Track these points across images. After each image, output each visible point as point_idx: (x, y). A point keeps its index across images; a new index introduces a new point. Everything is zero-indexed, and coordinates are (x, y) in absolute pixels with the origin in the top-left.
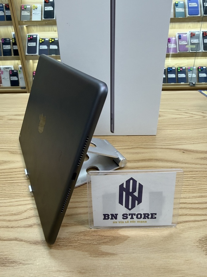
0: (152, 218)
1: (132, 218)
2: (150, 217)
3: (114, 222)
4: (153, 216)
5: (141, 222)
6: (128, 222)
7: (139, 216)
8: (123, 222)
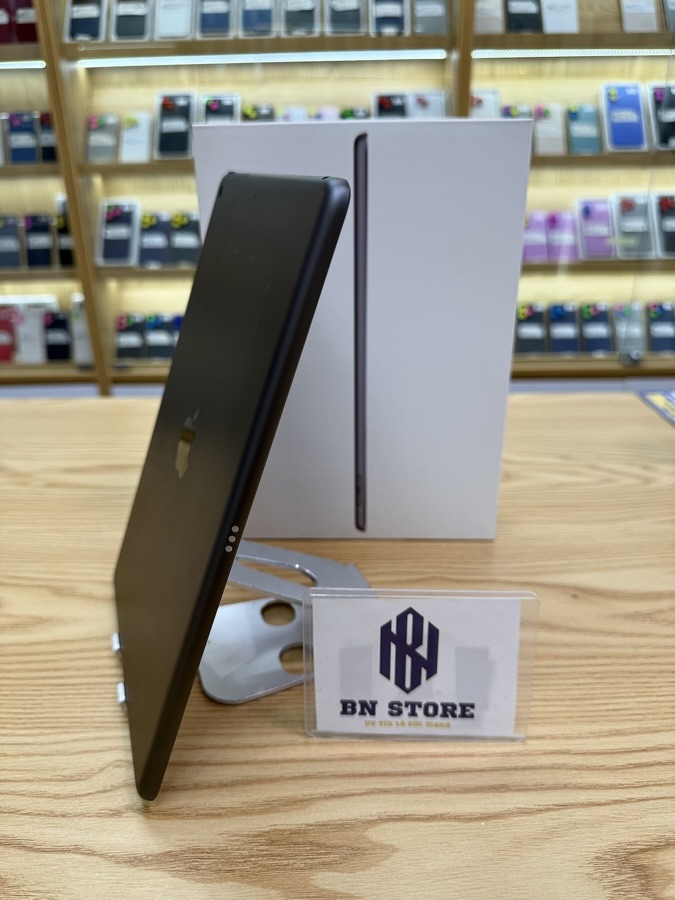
0: (463, 715)
1: (413, 714)
2: (458, 712)
3: (367, 723)
4: (466, 711)
5: (437, 725)
6: (403, 724)
7: (431, 709)
8: (390, 724)
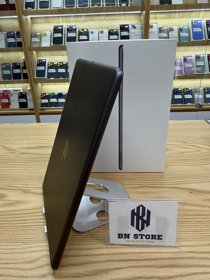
0: (158, 239)
1: (142, 238)
3: (127, 241)
4: (159, 237)
5: (150, 242)
6: (138, 241)
7: (148, 237)
8: (134, 241)
